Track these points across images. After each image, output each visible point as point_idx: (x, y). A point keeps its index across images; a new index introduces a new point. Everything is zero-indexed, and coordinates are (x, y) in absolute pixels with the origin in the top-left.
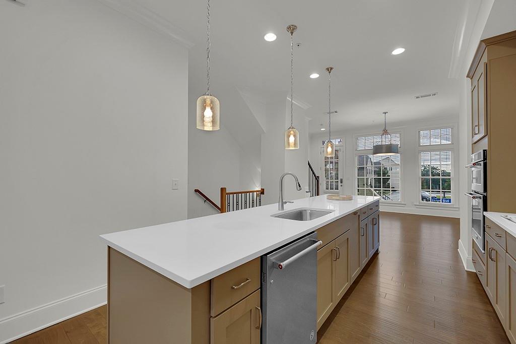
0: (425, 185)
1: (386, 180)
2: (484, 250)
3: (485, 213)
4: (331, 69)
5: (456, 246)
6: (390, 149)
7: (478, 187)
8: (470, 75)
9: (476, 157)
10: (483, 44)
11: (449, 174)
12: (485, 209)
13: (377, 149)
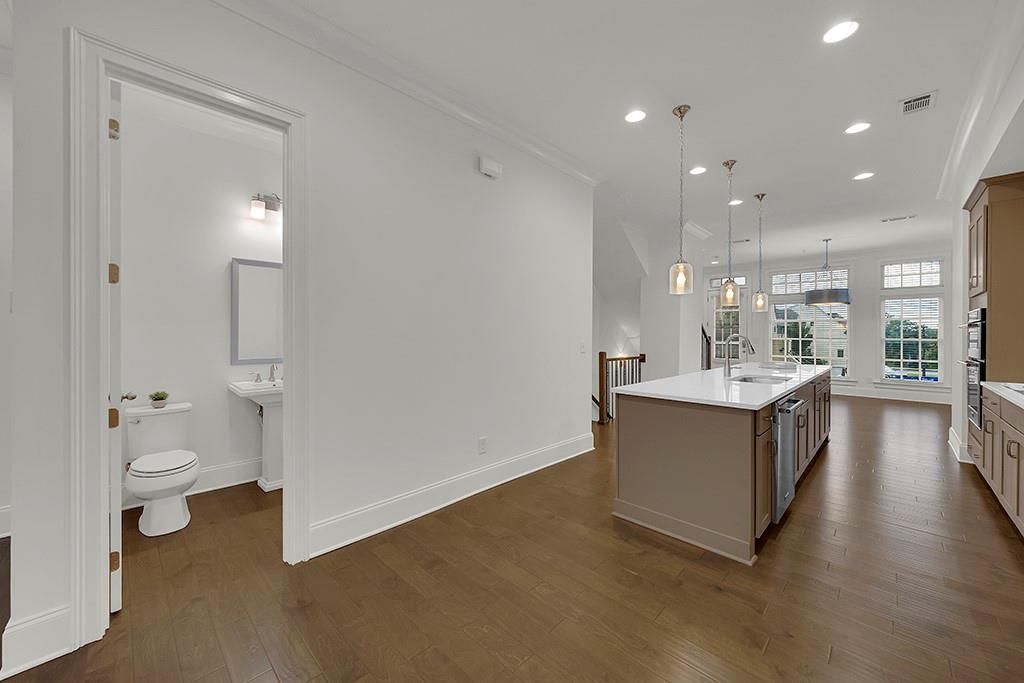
0: (892, 350)
1: (806, 344)
2: (981, 427)
3: (982, 383)
4: (763, 195)
5: (946, 437)
6: (834, 295)
7: (974, 352)
8: (969, 206)
9: (975, 315)
10: (983, 183)
11: (934, 334)
12: (983, 378)
13: (813, 297)
